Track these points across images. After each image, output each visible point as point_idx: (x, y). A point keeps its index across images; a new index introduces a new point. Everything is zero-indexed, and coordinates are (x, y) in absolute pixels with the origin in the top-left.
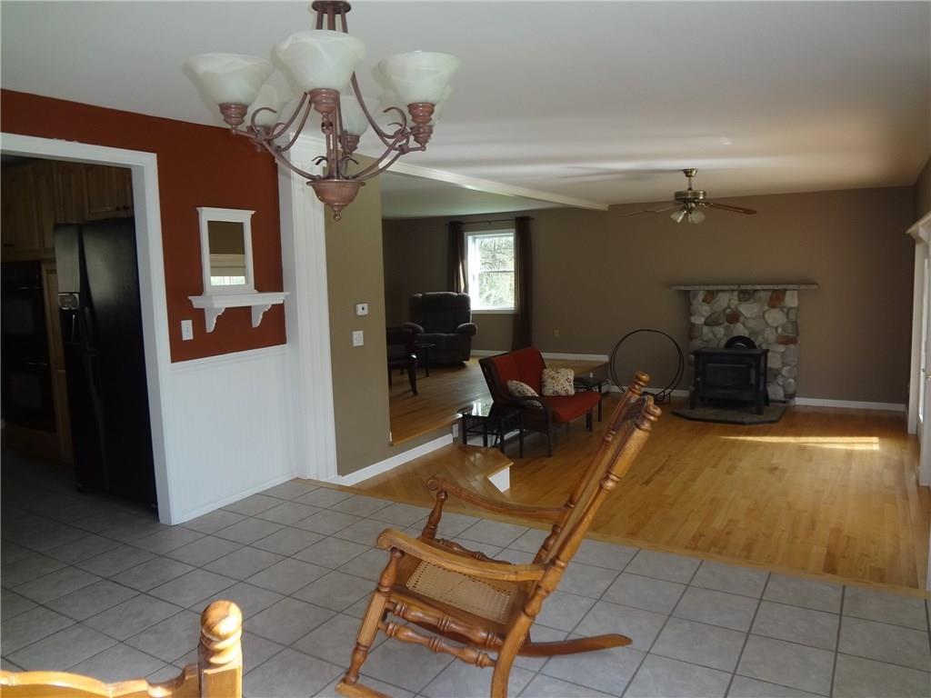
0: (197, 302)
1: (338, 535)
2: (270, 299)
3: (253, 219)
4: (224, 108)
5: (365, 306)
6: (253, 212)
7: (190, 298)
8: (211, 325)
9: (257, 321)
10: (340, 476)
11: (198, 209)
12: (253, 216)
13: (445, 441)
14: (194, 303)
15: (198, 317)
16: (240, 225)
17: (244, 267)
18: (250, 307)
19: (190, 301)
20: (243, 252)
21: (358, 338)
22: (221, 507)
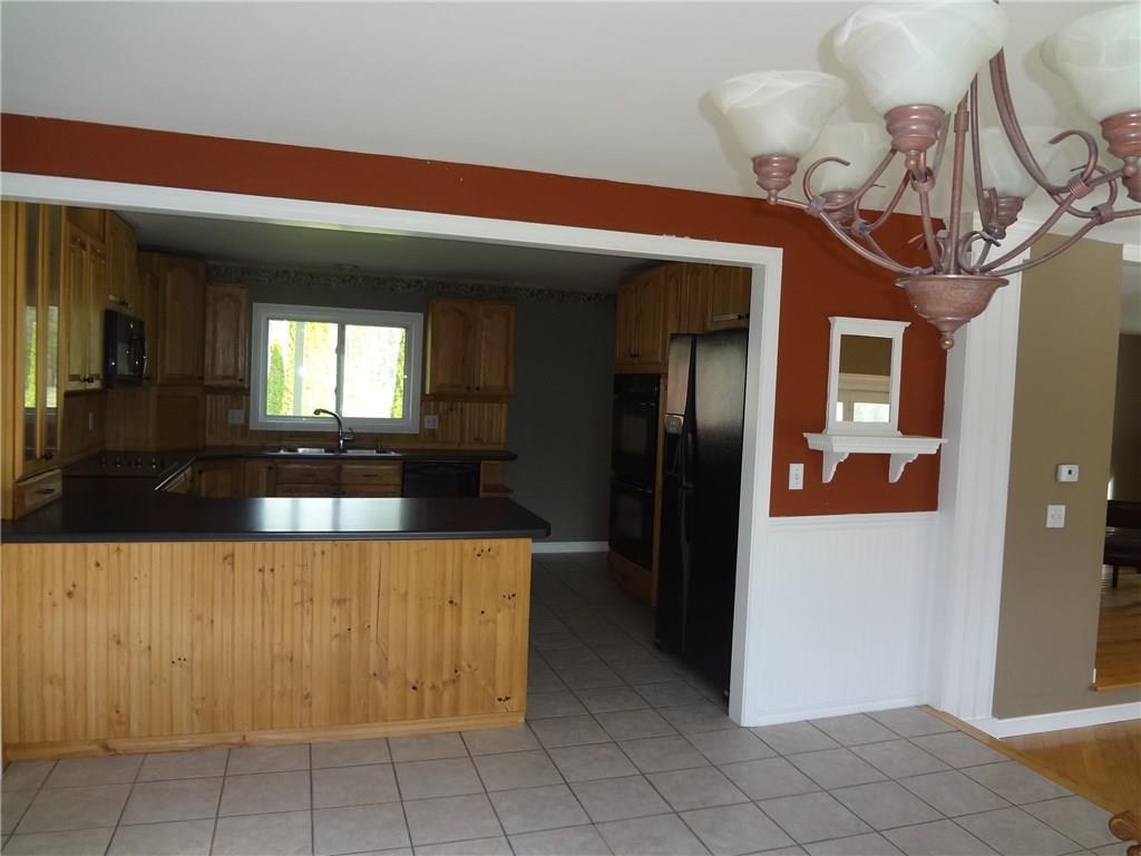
0: (814, 441)
1: (959, 821)
2: (926, 446)
3: (907, 334)
4: (760, 163)
5: (1075, 468)
6: (908, 324)
7: (805, 435)
8: (829, 475)
9: (896, 474)
10: (995, 720)
11: (830, 318)
12: (906, 328)
14: (810, 442)
15: (814, 460)
16: (889, 341)
17: (888, 393)
18: (889, 455)
19: (806, 440)
20: (888, 373)
21: (1056, 516)
22: (808, 719)
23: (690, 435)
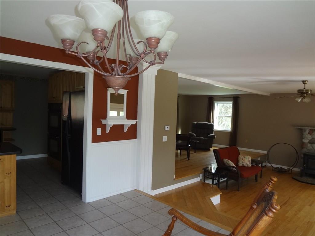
0: (104, 122)
2: (133, 122)
3: (128, 93)
4: (63, 41)
5: (169, 127)
6: (128, 90)
7: (101, 120)
8: (108, 131)
9: (126, 130)
10: (152, 191)
11: (107, 88)
12: (127, 92)
13: (196, 180)
14: (102, 122)
15: (104, 127)
16: (123, 95)
17: (123, 108)
18: (124, 125)
19: (101, 121)
20: (123, 103)
21: (165, 139)
22: (105, 198)
23: (69, 121)
